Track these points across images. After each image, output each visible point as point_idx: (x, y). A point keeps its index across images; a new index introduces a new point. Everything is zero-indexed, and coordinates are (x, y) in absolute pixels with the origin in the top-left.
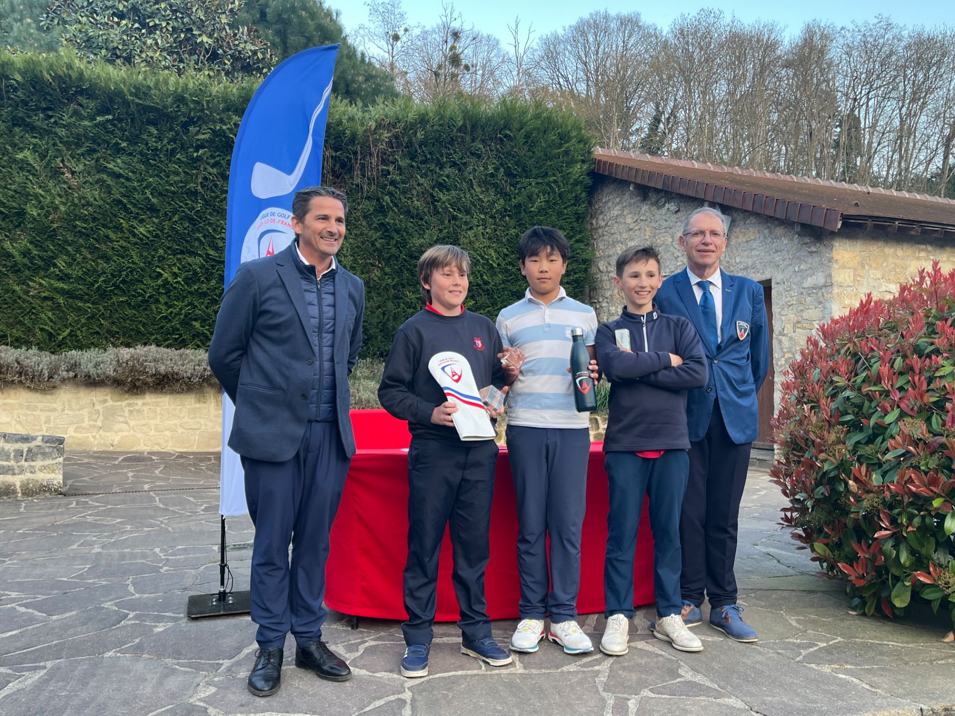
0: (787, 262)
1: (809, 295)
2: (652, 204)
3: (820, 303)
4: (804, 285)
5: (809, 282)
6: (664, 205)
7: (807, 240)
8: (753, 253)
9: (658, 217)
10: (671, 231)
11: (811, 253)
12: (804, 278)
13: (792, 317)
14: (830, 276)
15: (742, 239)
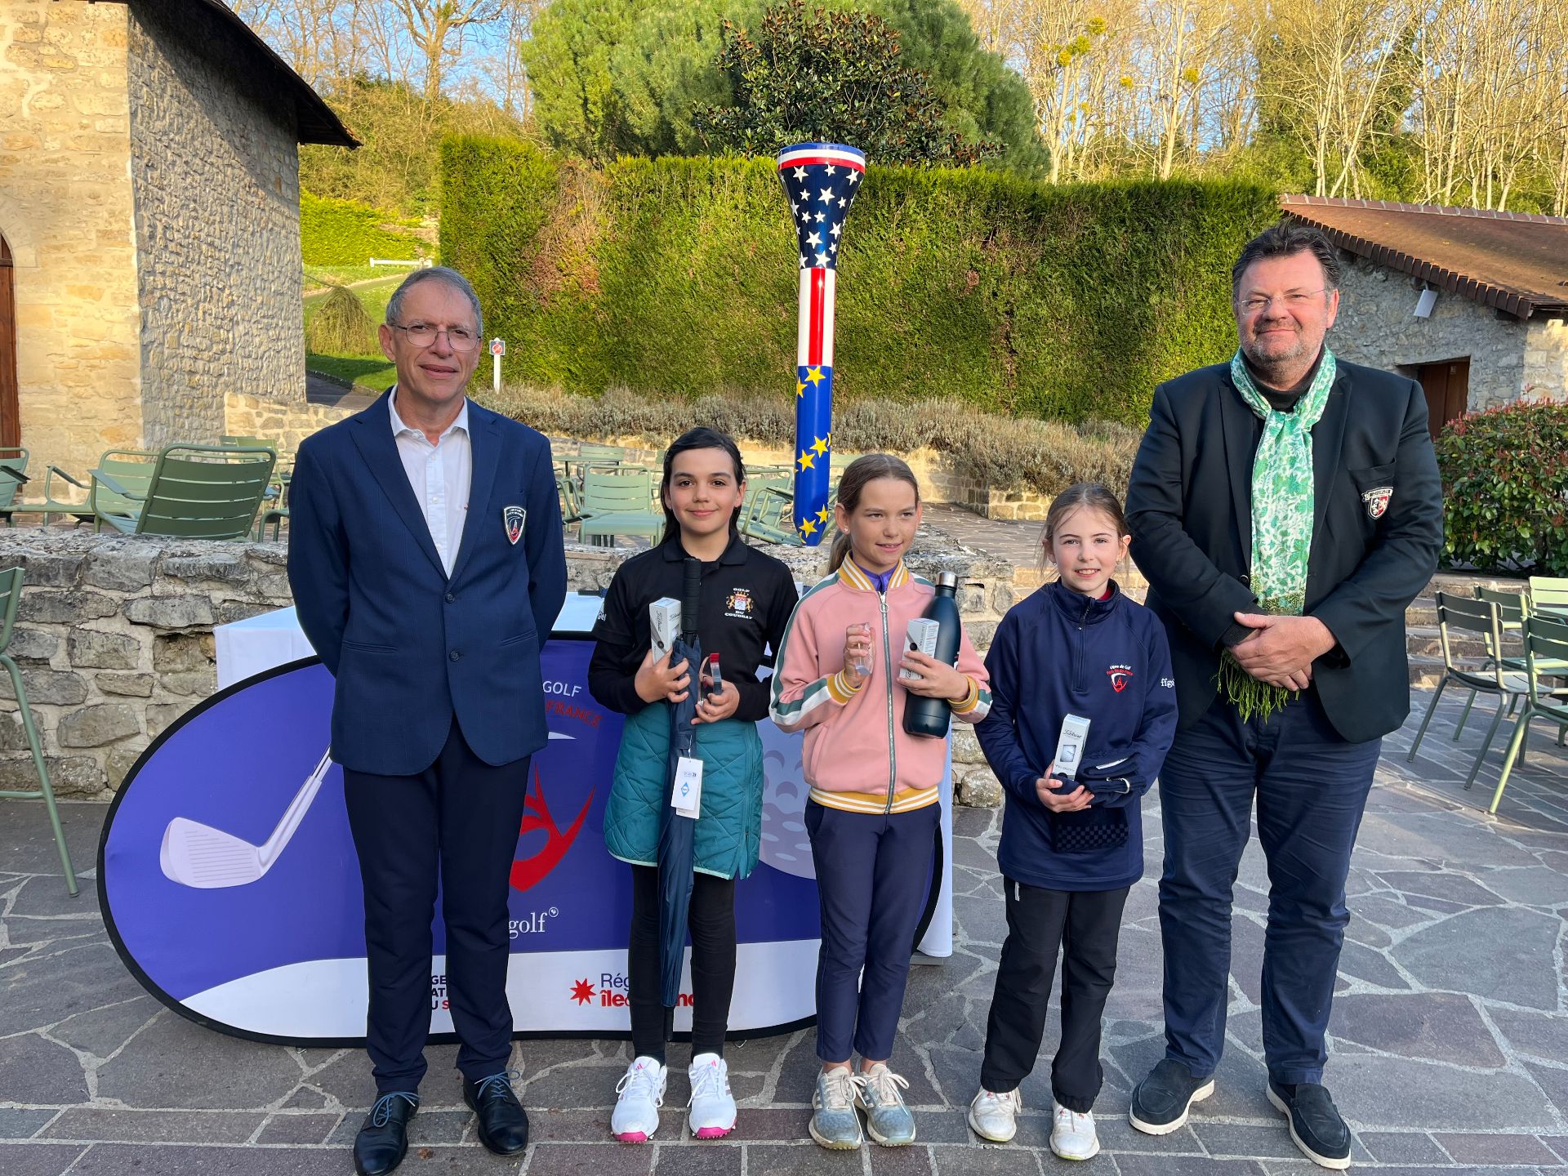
0: (1487, 341)
1: (1503, 374)
2: (1360, 270)
3: (1512, 382)
4: (1499, 365)
5: (1504, 362)
6: (1371, 272)
7: (1506, 322)
8: (1456, 330)
9: (1364, 283)
10: (1376, 300)
11: (1508, 334)
12: (1499, 358)
13: (1486, 394)
14: (1522, 358)
15: (1446, 315)
